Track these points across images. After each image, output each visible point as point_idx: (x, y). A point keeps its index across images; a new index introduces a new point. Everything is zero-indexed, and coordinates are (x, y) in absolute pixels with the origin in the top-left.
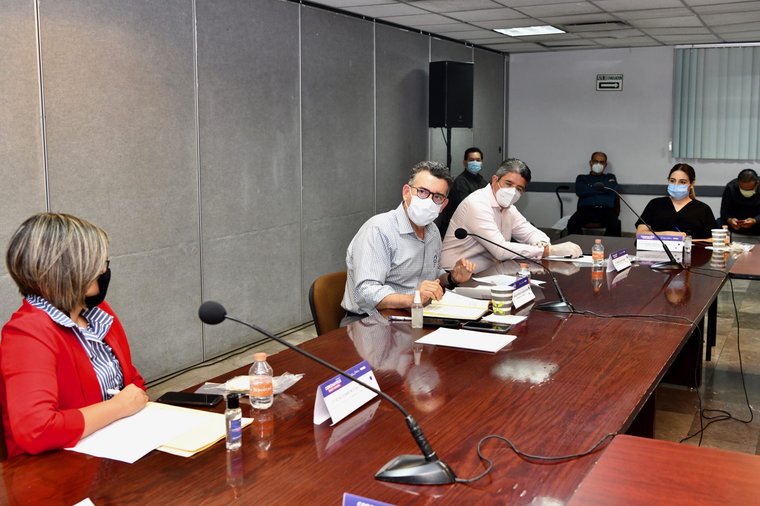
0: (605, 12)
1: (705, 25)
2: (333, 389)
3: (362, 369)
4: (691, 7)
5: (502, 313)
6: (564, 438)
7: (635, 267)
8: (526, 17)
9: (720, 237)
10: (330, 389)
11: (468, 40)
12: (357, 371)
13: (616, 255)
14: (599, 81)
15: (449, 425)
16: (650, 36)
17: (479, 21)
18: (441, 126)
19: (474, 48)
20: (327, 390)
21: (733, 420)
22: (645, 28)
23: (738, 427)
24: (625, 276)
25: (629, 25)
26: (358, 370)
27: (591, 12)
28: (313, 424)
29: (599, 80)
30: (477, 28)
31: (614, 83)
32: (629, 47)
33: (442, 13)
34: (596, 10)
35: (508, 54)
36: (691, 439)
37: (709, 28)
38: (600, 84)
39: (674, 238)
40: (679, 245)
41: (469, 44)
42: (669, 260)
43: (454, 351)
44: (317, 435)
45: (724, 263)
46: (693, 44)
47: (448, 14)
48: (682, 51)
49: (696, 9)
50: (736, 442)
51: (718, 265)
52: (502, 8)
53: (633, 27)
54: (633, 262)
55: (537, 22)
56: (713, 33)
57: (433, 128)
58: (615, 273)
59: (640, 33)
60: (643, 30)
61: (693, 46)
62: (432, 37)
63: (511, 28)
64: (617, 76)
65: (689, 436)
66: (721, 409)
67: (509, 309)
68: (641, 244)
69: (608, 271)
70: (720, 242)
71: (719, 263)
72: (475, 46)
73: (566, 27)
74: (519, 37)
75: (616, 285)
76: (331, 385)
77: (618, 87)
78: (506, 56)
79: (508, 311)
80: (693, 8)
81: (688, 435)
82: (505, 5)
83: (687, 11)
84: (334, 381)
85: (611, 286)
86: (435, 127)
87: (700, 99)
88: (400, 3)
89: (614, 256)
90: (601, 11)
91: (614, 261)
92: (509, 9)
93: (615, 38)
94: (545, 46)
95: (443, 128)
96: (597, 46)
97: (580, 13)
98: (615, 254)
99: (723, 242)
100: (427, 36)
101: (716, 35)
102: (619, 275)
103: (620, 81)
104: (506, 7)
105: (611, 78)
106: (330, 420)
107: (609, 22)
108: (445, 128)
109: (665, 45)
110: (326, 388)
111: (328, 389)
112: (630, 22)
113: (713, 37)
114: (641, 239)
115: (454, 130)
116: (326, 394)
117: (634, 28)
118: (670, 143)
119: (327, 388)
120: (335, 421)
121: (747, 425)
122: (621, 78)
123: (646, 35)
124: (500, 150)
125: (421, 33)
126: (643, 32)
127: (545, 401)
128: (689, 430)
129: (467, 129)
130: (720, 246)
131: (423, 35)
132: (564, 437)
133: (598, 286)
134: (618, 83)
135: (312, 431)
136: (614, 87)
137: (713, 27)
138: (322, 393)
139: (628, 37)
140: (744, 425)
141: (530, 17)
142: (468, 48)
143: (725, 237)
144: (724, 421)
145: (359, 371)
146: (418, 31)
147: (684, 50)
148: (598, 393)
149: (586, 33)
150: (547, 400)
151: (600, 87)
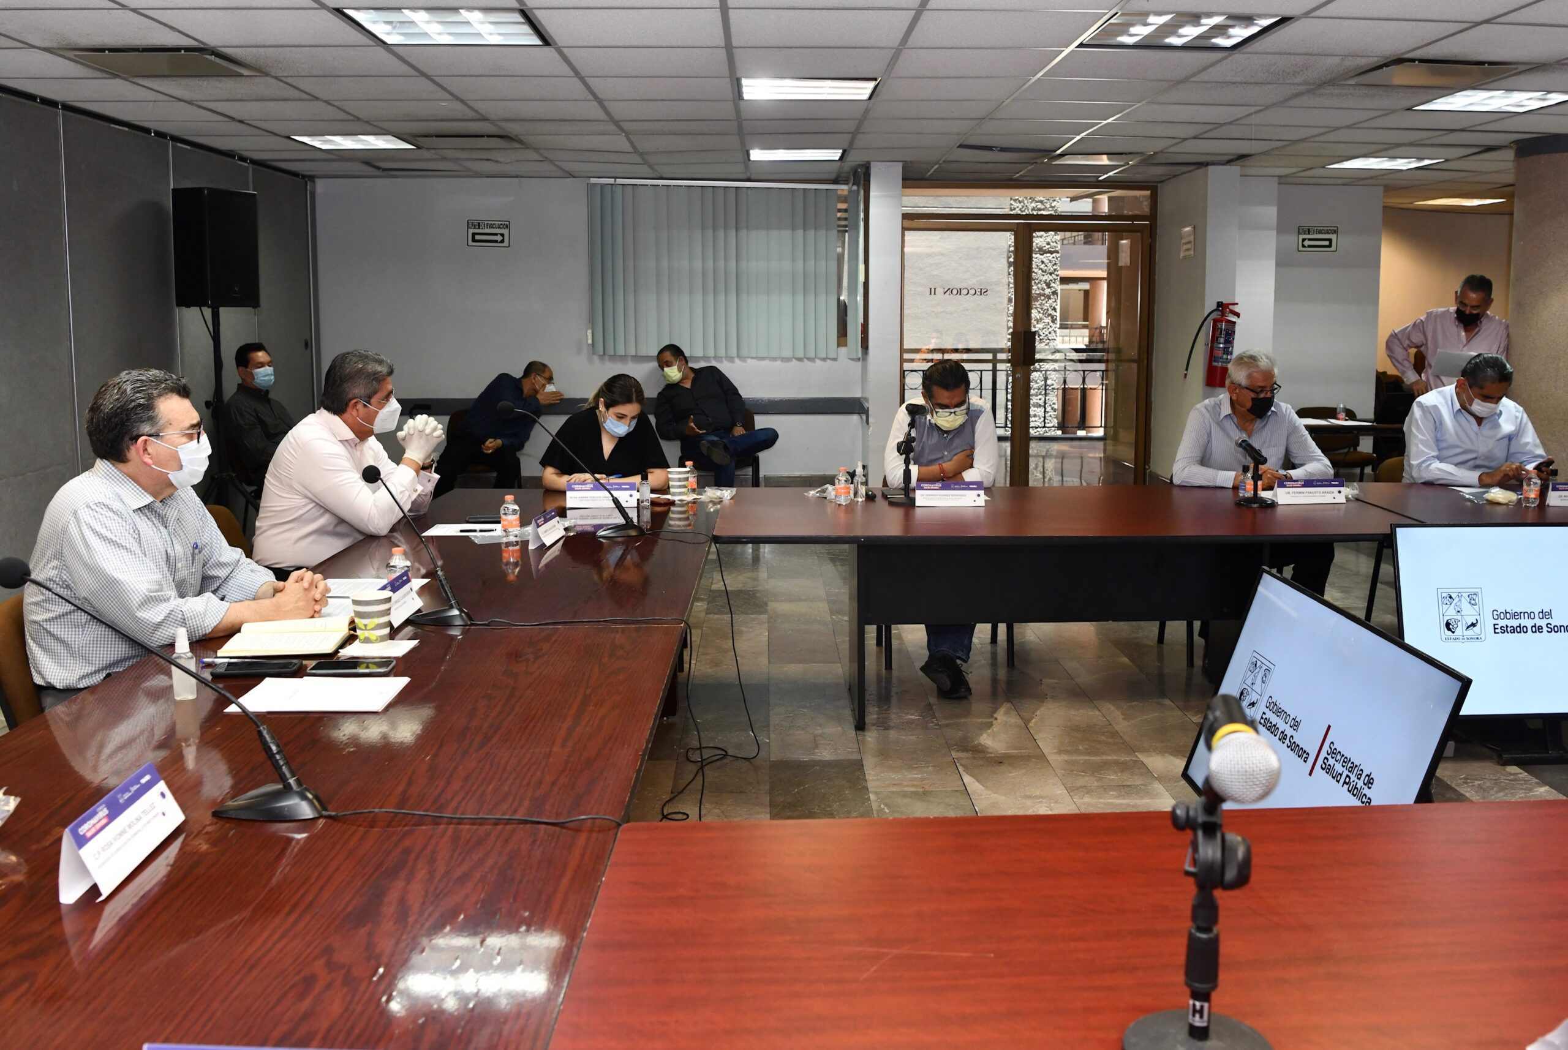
0: (485, 119)
1: (636, 151)
2: (93, 831)
3: (143, 781)
4: (617, 122)
5: (375, 638)
6: (540, 846)
7: (569, 537)
8: (351, 118)
9: (680, 480)
10: (88, 831)
11: (240, 152)
12: (136, 787)
13: (542, 519)
14: (471, 231)
15: (332, 859)
16: (551, 161)
17: (265, 121)
18: (200, 304)
19: (251, 165)
20: (82, 833)
21: (731, 758)
22: (546, 149)
23: (740, 768)
24: (558, 553)
25: (520, 142)
26: (137, 784)
27: (461, 118)
28: (59, 903)
29: (471, 228)
30: (260, 132)
31: (496, 234)
32: (517, 177)
33: (197, 101)
34: (471, 114)
35: (312, 178)
36: (677, 798)
37: (642, 155)
38: (474, 234)
39: (623, 487)
40: (631, 496)
41: (243, 159)
42: (621, 521)
43: (302, 719)
44: (69, 926)
45: (687, 519)
46: (616, 178)
47: (205, 104)
48: (598, 189)
49: (625, 125)
50: (741, 792)
51: (678, 523)
52: (309, 100)
53: (526, 146)
54: (566, 529)
55: (369, 128)
56: (645, 163)
57: (184, 308)
58: (543, 549)
59: (536, 156)
60: (542, 151)
61: (615, 181)
62: (174, 143)
63: (324, 135)
64: (500, 223)
65: (673, 795)
66: (711, 745)
67: (387, 631)
68: (572, 499)
69: (531, 547)
70: (680, 487)
71: (680, 519)
72: (254, 162)
73: (418, 139)
74: (334, 152)
75: (544, 568)
76: (88, 823)
77: (502, 241)
78: (308, 182)
79: (384, 635)
80: (621, 124)
81: (672, 793)
82: (317, 96)
83: (613, 128)
84: (95, 813)
85: (538, 570)
86: (188, 306)
87: (630, 264)
88: (115, 78)
89: (538, 521)
90: (479, 117)
91: (541, 530)
92: (322, 102)
93: (497, 162)
94: (378, 168)
95: (204, 309)
96: (469, 173)
97: (444, 118)
98: (540, 518)
99: (685, 487)
100: (164, 140)
101: (651, 167)
102: (549, 553)
103: (505, 232)
104: (317, 98)
105: (491, 226)
106: (94, 890)
107: (489, 136)
108: (208, 307)
109: (574, 177)
110: (80, 830)
111: (84, 831)
112: (522, 138)
113: (645, 170)
114: (573, 490)
115: (224, 312)
116: (81, 841)
117: (528, 148)
118: (590, 332)
119: (82, 830)
120: (105, 891)
121: (751, 763)
122: (507, 227)
123: (546, 159)
124: (306, 345)
125: (153, 134)
126: (541, 154)
127: (491, 787)
128: (671, 785)
129: (250, 309)
130: (680, 494)
131: (156, 138)
132: (538, 843)
133: (514, 573)
134: (502, 235)
135: (59, 920)
136: (496, 241)
137: (647, 153)
138: (73, 841)
139: (517, 161)
140: (748, 763)
141: (359, 119)
142: (241, 165)
143: (687, 479)
144: (719, 763)
145: (138, 786)
146: (147, 131)
147: (603, 186)
148: (572, 759)
149: (449, 150)
150: (493, 784)
151: (474, 240)
